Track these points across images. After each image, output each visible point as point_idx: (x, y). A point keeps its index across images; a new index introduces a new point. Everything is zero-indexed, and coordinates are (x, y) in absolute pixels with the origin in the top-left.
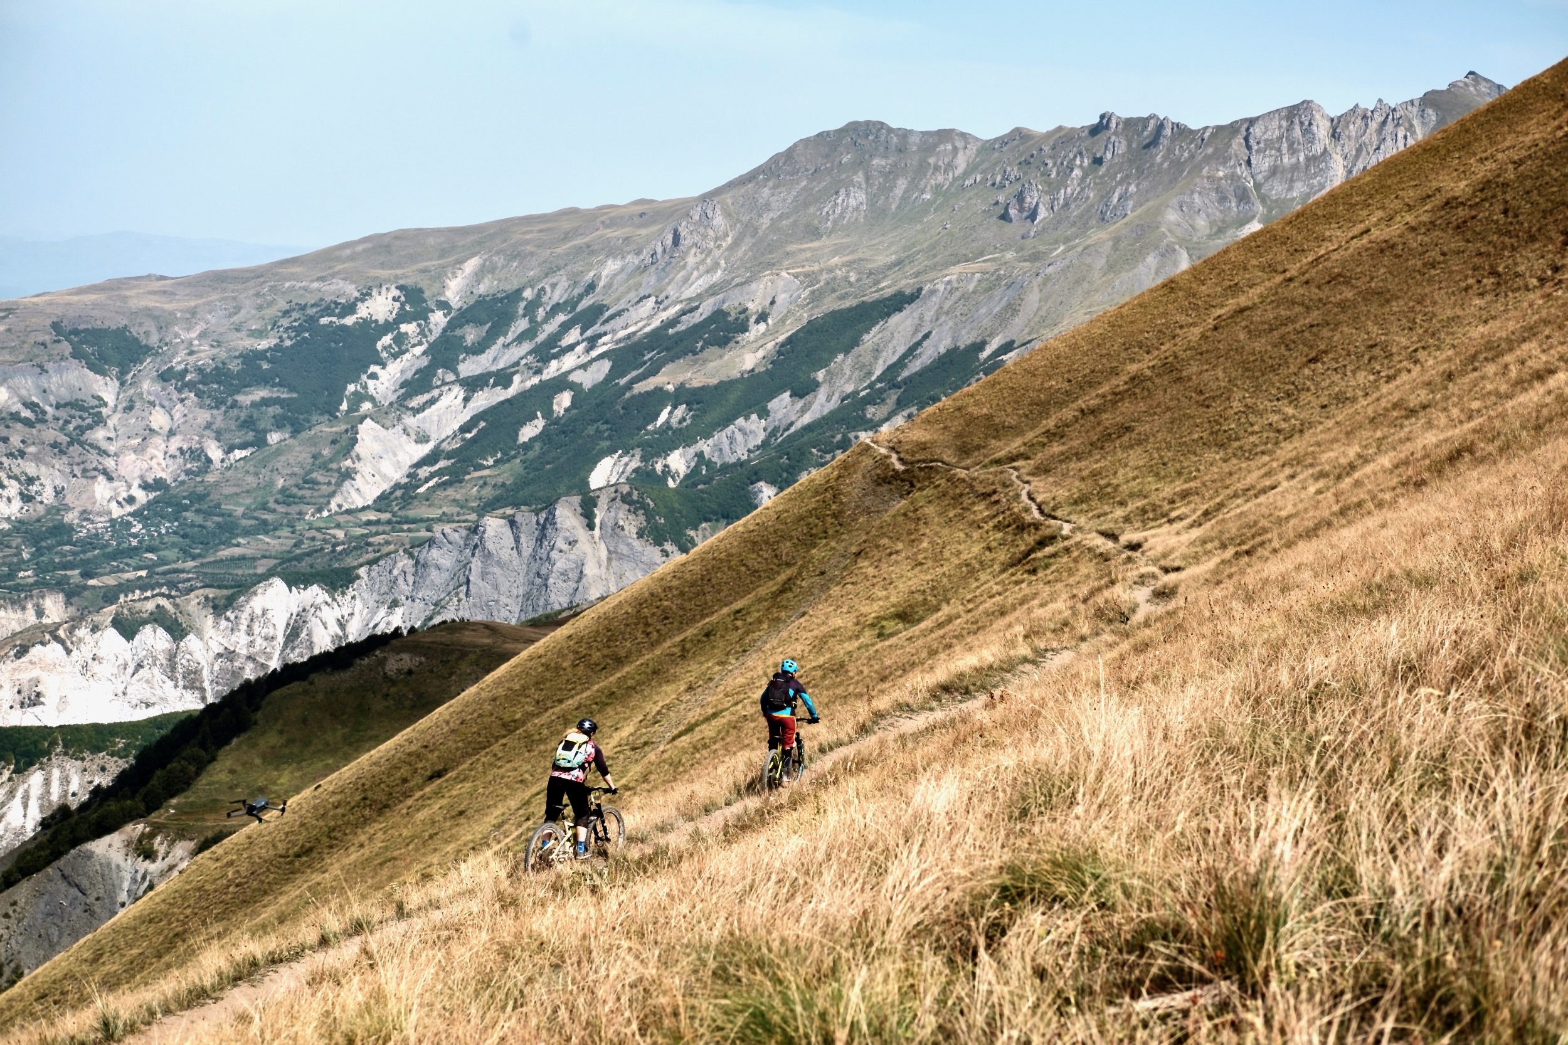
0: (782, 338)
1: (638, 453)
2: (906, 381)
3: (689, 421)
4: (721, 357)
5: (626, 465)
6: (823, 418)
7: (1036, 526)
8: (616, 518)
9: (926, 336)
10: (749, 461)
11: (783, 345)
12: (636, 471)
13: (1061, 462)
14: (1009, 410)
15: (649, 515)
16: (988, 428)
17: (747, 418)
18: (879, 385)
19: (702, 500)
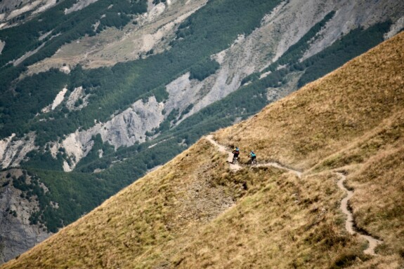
0: (181, 19)
1: (32, 136)
2: (307, 63)
3: (85, 104)
4: (119, 38)
5: (20, 148)
6: (223, 101)
7: (343, 241)
8: (8, 204)
9: (330, 16)
10: (147, 144)
11: (182, 26)
12: (30, 154)
13: (389, 167)
14: (351, 107)
15: (43, 200)
16: (327, 125)
17: (145, 101)
18: (280, 67)
19: (98, 184)
